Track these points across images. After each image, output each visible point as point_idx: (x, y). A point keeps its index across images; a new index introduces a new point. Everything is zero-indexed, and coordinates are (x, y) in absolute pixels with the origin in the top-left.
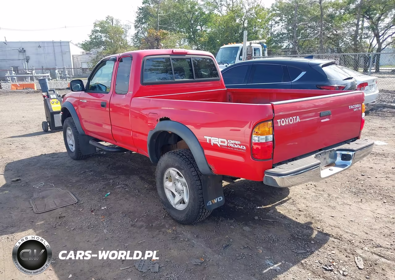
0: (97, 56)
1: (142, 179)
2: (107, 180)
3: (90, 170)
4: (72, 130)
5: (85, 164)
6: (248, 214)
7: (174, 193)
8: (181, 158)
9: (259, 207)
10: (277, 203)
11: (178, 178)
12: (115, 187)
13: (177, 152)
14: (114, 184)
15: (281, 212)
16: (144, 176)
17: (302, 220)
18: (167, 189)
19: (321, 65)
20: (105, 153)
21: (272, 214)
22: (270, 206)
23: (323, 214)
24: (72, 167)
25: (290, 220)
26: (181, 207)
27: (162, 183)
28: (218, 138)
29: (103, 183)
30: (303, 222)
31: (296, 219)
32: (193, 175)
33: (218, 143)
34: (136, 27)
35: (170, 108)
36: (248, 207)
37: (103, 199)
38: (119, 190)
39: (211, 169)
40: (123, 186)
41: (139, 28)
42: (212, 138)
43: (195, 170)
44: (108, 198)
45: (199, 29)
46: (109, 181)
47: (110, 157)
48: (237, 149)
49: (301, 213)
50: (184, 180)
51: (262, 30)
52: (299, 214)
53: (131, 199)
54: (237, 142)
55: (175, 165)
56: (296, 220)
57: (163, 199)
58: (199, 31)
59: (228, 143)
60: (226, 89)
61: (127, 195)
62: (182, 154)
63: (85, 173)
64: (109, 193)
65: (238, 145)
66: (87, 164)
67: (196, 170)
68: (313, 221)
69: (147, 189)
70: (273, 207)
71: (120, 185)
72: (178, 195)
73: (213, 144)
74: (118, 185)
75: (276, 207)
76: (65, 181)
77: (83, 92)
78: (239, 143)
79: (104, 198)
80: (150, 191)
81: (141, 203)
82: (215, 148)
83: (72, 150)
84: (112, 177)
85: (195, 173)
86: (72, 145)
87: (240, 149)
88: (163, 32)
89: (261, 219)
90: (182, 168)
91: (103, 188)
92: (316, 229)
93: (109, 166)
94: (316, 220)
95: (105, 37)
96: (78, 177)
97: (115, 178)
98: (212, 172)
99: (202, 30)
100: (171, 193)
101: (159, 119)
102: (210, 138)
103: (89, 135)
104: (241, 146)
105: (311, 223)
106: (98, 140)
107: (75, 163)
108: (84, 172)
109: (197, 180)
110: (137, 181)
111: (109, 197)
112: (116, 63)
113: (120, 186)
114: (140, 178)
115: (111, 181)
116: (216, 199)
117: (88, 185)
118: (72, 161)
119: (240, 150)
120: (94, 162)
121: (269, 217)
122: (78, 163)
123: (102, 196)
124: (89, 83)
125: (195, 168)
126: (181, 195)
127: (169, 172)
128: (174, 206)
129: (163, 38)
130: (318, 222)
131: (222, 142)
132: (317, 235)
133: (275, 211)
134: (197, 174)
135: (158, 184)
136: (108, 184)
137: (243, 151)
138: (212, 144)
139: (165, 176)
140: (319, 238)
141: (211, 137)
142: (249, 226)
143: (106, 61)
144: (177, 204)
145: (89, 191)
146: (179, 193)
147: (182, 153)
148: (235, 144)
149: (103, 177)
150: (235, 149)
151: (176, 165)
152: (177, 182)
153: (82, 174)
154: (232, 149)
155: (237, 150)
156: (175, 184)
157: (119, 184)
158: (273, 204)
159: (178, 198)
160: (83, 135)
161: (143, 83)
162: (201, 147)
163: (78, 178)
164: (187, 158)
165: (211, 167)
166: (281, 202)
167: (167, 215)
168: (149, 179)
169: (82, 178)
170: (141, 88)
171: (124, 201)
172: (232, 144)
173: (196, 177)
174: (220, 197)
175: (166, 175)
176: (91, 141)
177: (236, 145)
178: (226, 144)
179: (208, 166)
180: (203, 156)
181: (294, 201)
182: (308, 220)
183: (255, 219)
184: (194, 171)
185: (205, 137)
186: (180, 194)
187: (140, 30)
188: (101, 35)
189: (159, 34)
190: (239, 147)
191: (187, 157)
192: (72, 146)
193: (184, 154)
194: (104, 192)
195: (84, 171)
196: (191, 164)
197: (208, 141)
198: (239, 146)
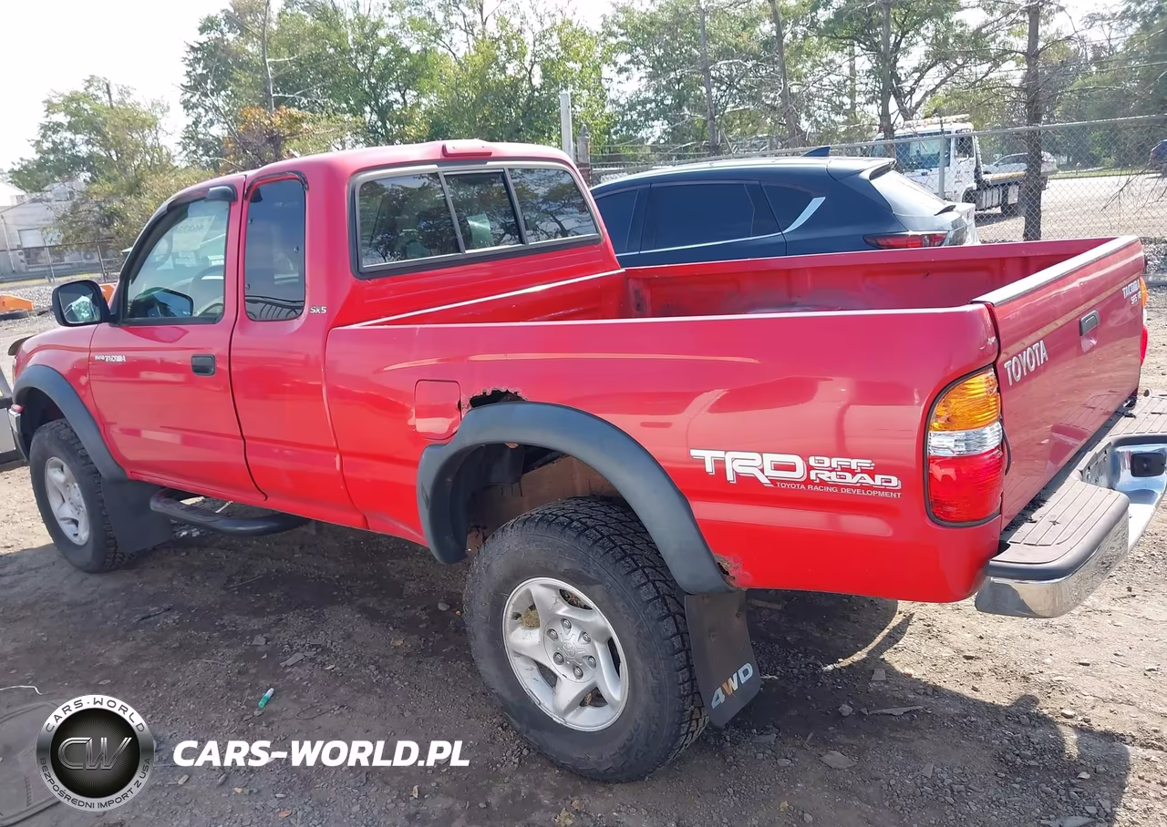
0: (75, 206)
1: (372, 615)
2: (243, 639)
3: (166, 606)
4: (72, 469)
5: (135, 584)
6: (809, 697)
7: (553, 669)
8: (583, 539)
9: (830, 667)
10: (879, 639)
11: (565, 612)
12: (283, 664)
13: (557, 516)
14: (275, 653)
15: (911, 671)
16: (372, 603)
17: (996, 693)
18: (519, 655)
19: (865, 175)
20: (195, 533)
21: (887, 686)
22: (859, 656)
23: (1048, 660)
24: (91, 602)
25: (958, 697)
26: (589, 720)
27: (496, 637)
28: (761, 453)
29: (229, 652)
30: (1004, 701)
31: (974, 689)
32: (645, 598)
33: (762, 471)
34: (187, 105)
35: (510, 357)
36: (795, 671)
37: (258, 720)
38: (304, 672)
39: (727, 573)
40: (311, 654)
41: (197, 108)
42: (729, 456)
43: (648, 577)
44: (273, 714)
45: (396, 101)
46: (252, 639)
47: (220, 548)
48: (857, 487)
49: (976, 666)
50: (599, 619)
51: (585, 93)
52: (974, 669)
53: (362, 703)
54: (854, 464)
55: (556, 566)
56: (978, 696)
57: (507, 695)
58: (395, 106)
59: (810, 468)
60: (623, 270)
61: (342, 690)
62: (581, 522)
63: (148, 620)
64: (270, 692)
65: (863, 471)
66: (144, 583)
67: (649, 581)
68: (1035, 692)
69: (408, 655)
70: (875, 659)
71: (298, 651)
72: (571, 676)
73: (737, 475)
74: (291, 653)
75: (886, 656)
76: (77, 663)
77: (105, 326)
78: (866, 463)
79: (256, 713)
80: (419, 663)
81: (407, 714)
82: (748, 490)
83: (76, 540)
84: (256, 623)
85: (649, 593)
86: (76, 522)
87: (871, 488)
88: (291, 116)
89: (864, 710)
90: (592, 576)
91: (239, 673)
92: (1064, 720)
93: (230, 580)
94: (1040, 686)
95: (88, 142)
96: (124, 639)
97: (270, 627)
98: (729, 584)
99: (405, 102)
100: (535, 667)
101: (465, 400)
102: (719, 454)
103: (145, 478)
104: (878, 478)
105: (1034, 701)
106: (178, 495)
107: (98, 586)
108: (143, 619)
109: (665, 617)
110: (357, 630)
111: (272, 707)
112: (237, 208)
113: (299, 656)
114: (360, 612)
115: (260, 640)
116: (735, 676)
117: (178, 670)
118: (82, 581)
119: (874, 493)
120: (169, 574)
121: (882, 699)
122: (109, 583)
123: (244, 707)
124: (123, 291)
125: (644, 573)
126: (581, 675)
127: (528, 593)
128: (557, 719)
129: (291, 135)
130: (1054, 692)
131: (778, 467)
132: (1078, 743)
133: (890, 671)
134: (658, 592)
135: (479, 642)
136: (251, 655)
137: (885, 494)
138: (730, 477)
139: (509, 610)
140: (1092, 753)
141: (726, 451)
142: (836, 746)
143: (189, 203)
144: (570, 708)
145: (189, 693)
146: (574, 667)
147: (578, 520)
148: (843, 470)
149: (223, 626)
150: (847, 491)
151: (566, 566)
152: (559, 629)
153: (136, 626)
154: (831, 489)
155: (856, 495)
156: (553, 633)
157: (291, 647)
158: (870, 647)
159: (570, 687)
160: (118, 482)
161: (361, 270)
162: (680, 493)
163: (129, 644)
164: (603, 536)
165: (725, 565)
166: (889, 636)
167: (525, 752)
168: (399, 614)
169: (143, 644)
170: (355, 291)
171: (337, 715)
172: (834, 470)
173: (654, 605)
174: (745, 667)
175: (511, 607)
176: (158, 501)
177: (848, 475)
178: (799, 474)
179: (714, 561)
180: (692, 526)
181: (929, 626)
182: (1017, 689)
183: (844, 714)
184: (645, 584)
185: (695, 453)
186: (578, 671)
187: (203, 114)
188: (73, 137)
189: (277, 120)
190: (868, 480)
191: (605, 531)
192: (73, 526)
193: (589, 522)
194: (248, 691)
195: (143, 615)
196: (628, 560)
197: (709, 468)
198: (866, 476)
